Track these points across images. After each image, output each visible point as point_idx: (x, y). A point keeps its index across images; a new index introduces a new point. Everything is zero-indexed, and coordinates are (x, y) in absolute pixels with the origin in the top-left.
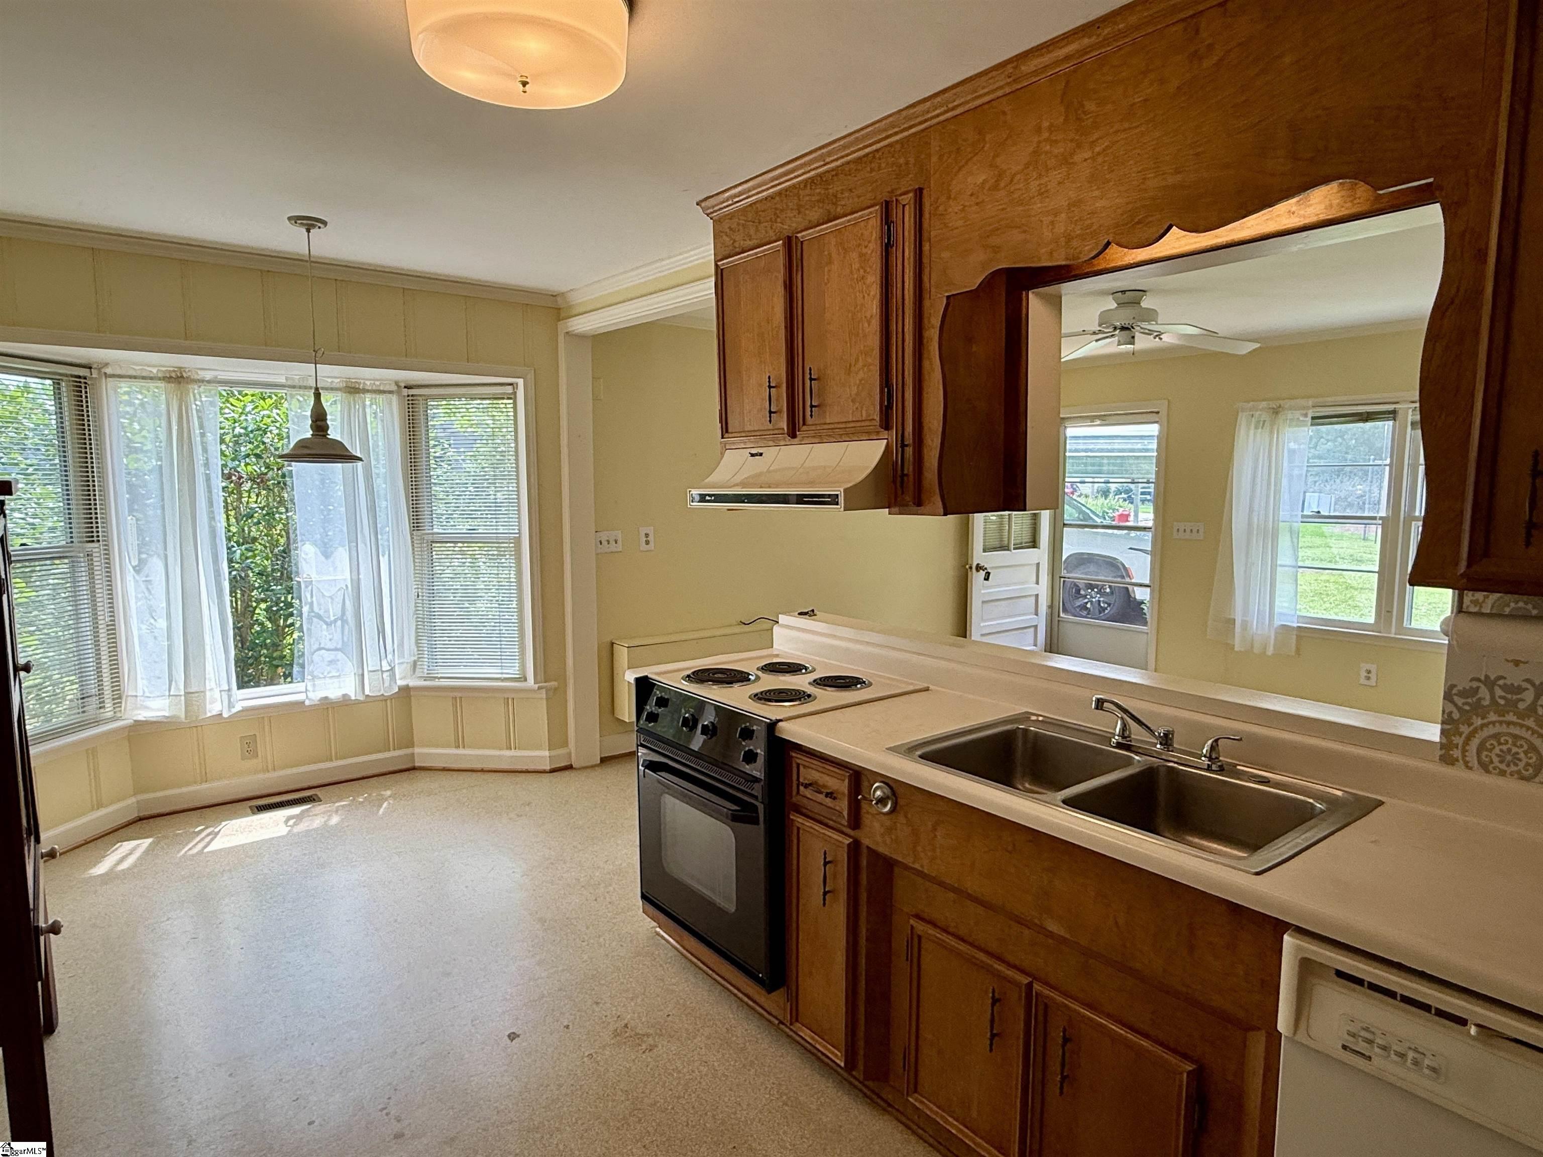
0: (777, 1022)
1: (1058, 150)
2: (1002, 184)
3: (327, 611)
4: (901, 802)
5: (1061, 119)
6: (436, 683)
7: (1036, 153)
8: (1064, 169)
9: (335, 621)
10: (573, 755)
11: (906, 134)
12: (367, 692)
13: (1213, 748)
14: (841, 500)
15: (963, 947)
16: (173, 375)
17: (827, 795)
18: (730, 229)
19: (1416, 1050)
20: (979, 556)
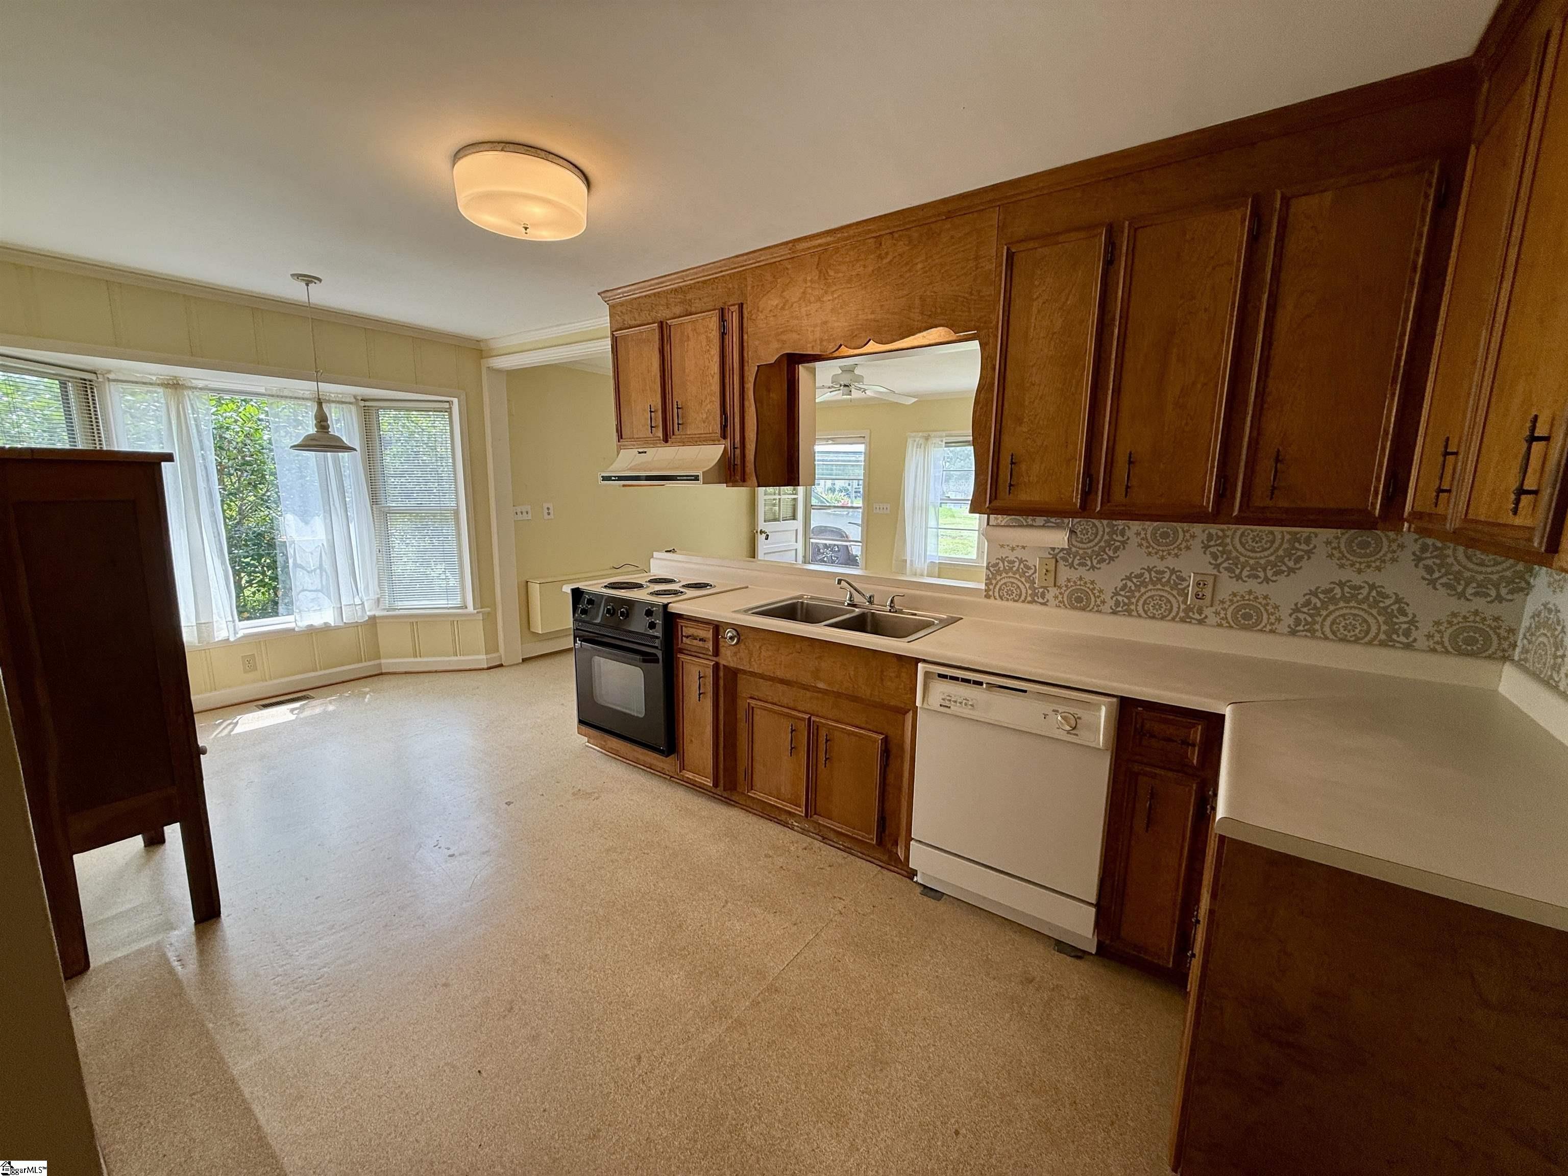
0: (669, 777)
1: (816, 293)
2: (787, 308)
3: (308, 563)
4: (742, 638)
5: (817, 277)
6: (397, 612)
7: (804, 293)
8: (819, 304)
9: (315, 570)
10: (503, 656)
11: (733, 271)
12: (345, 621)
13: (892, 601)
14: (701, 478)
15: (776, 708)
16: (171, 382)
17: (701, 640)
18: (622, 312)
19: (966, 699)
20: (761, 525)
